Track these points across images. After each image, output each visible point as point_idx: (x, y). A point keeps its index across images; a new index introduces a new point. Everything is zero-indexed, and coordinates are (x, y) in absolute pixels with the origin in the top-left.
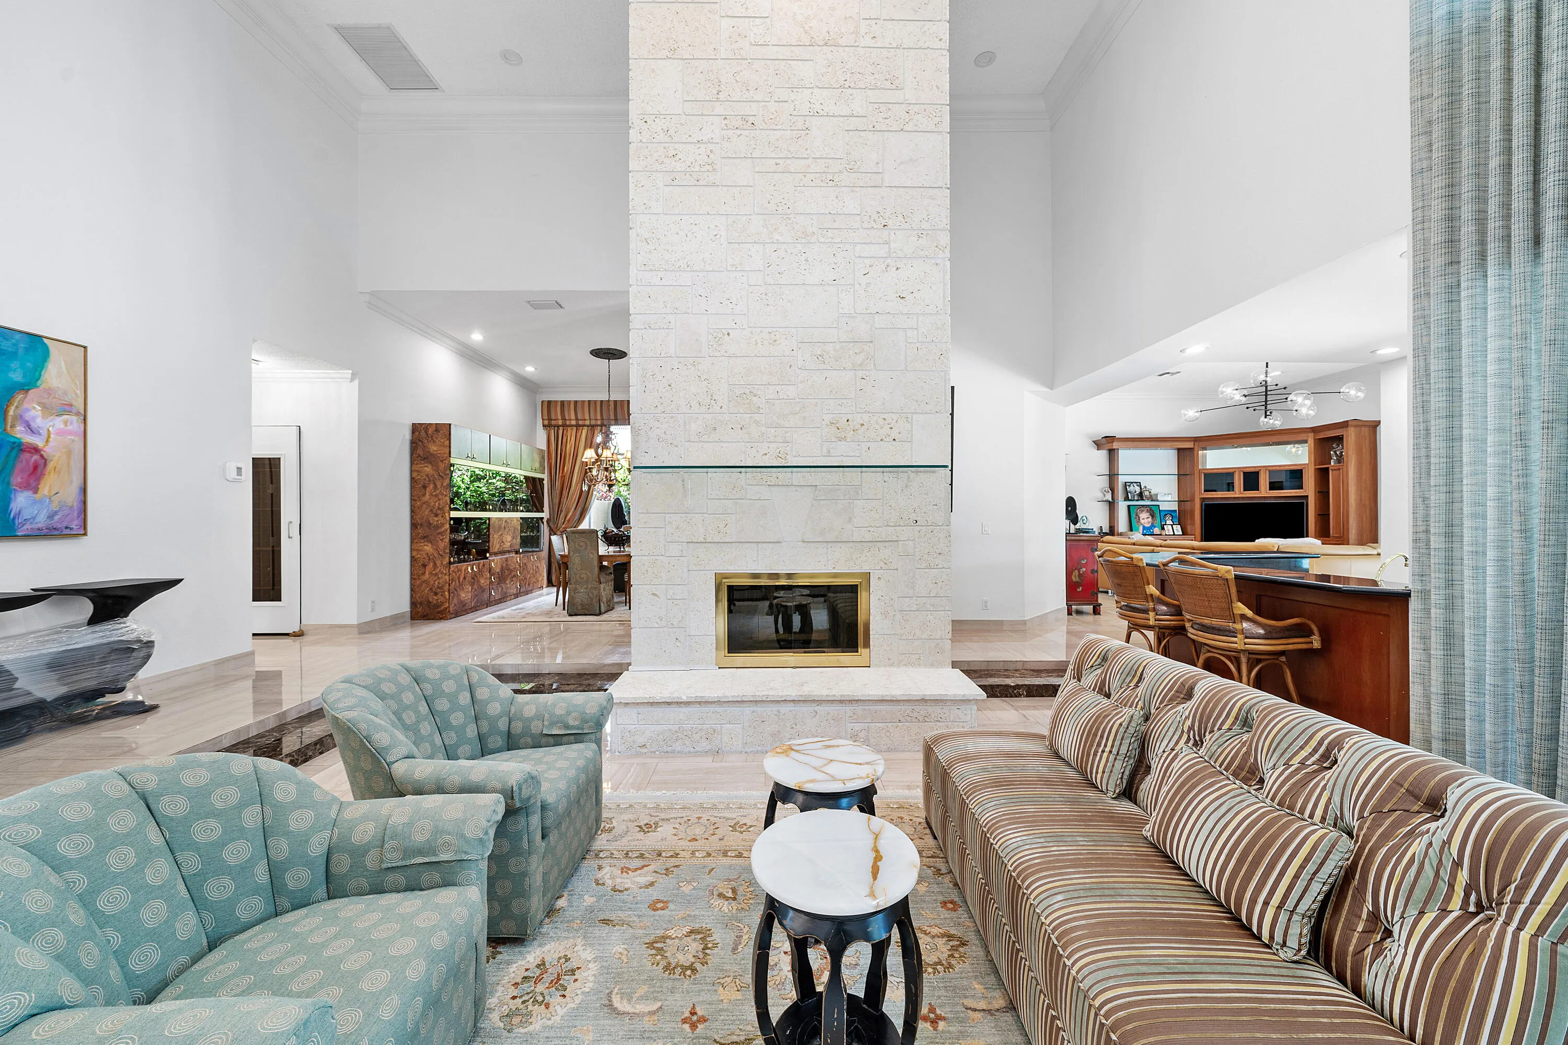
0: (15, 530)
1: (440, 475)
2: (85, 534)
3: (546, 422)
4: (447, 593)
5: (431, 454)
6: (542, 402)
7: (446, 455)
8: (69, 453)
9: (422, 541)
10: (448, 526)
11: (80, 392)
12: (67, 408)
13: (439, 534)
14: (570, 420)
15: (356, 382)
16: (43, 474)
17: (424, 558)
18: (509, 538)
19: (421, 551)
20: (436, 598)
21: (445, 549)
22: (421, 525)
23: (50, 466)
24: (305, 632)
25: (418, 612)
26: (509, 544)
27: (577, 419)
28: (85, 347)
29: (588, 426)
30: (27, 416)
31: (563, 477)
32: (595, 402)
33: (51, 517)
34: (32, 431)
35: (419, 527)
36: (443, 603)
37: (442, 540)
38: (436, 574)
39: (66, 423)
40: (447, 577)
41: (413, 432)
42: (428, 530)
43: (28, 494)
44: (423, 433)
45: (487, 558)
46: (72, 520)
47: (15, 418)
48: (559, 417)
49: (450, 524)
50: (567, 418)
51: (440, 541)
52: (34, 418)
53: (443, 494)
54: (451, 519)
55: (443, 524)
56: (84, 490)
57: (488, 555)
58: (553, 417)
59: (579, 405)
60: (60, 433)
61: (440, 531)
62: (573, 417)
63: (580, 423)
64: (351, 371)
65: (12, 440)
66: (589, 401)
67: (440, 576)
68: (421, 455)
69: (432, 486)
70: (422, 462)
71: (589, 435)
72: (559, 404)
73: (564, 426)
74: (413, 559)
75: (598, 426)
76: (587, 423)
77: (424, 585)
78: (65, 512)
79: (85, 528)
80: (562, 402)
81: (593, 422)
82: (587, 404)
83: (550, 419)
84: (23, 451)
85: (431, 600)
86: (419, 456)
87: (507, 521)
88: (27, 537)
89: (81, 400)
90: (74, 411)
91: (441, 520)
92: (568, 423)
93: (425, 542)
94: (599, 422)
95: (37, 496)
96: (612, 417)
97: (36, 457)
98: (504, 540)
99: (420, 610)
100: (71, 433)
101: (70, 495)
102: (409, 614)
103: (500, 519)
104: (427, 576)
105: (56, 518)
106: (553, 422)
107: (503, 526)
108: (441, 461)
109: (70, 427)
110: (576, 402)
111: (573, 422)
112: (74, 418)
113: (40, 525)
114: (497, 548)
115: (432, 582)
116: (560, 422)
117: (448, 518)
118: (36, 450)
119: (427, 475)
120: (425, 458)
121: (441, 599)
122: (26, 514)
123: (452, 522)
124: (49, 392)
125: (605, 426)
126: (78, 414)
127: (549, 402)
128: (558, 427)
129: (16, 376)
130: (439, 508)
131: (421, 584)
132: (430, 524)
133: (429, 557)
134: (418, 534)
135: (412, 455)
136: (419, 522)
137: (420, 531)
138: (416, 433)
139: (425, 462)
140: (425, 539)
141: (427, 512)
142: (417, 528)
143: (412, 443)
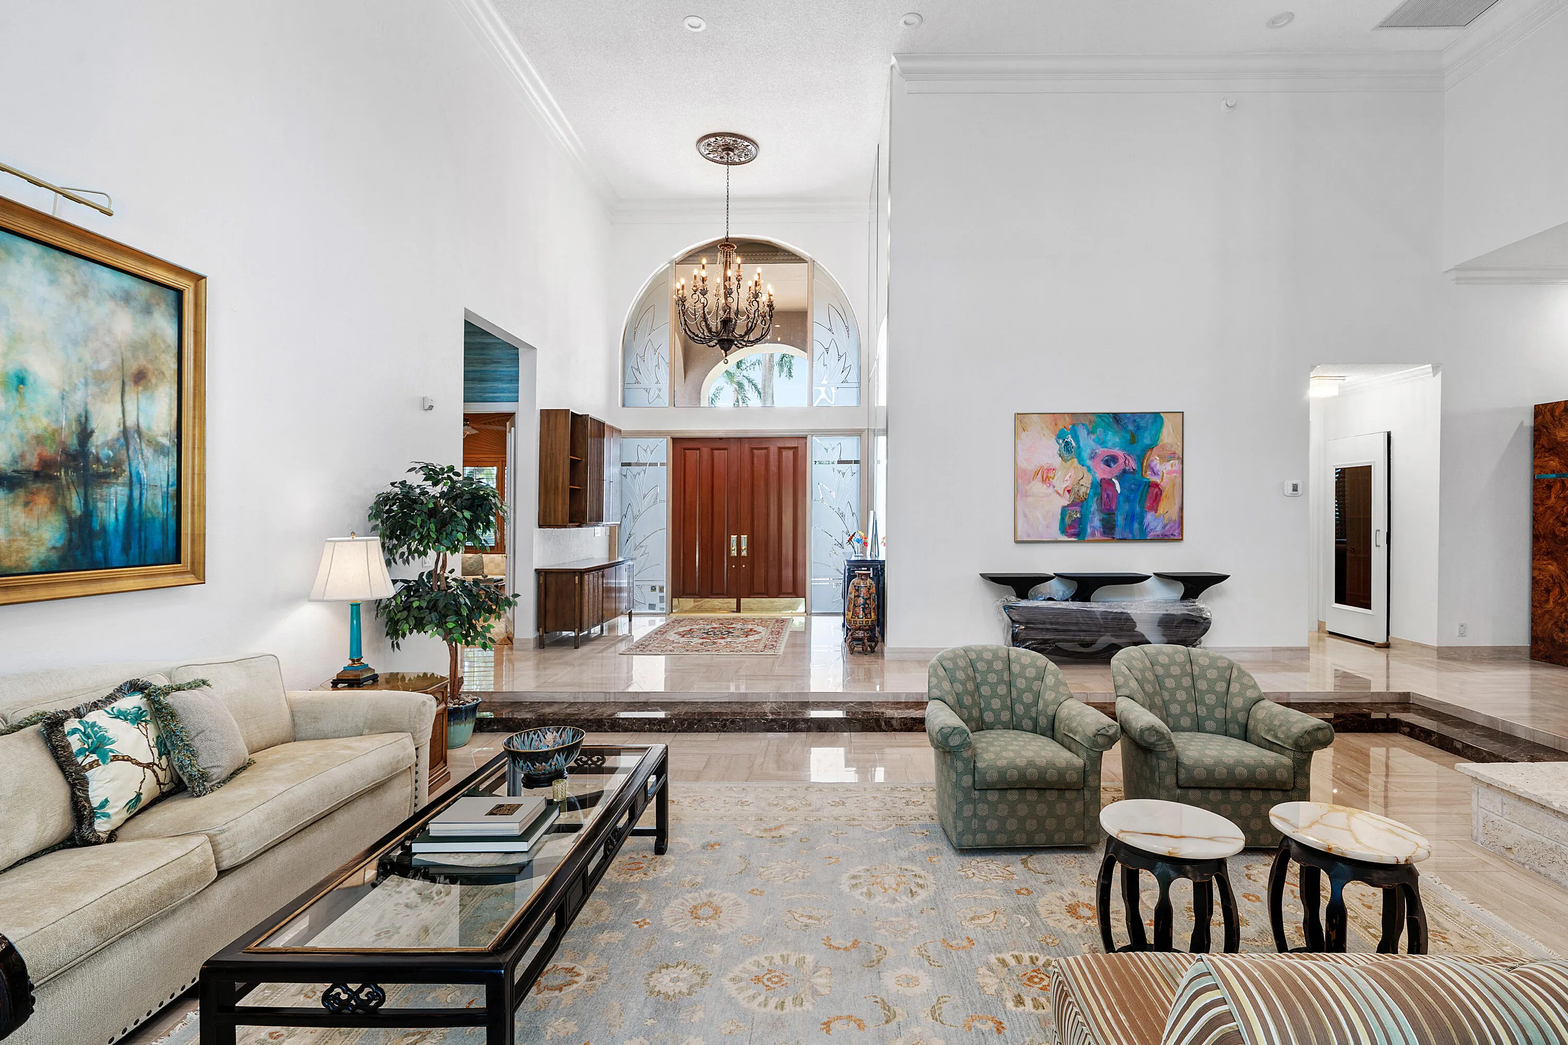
0: (1146, 535)
2: (1182, 539)
5: (1559, 443)
8: (1174, 485)
9: (1545, 558)
11: (1180, 444)
12: (1173, 455)
15: (1439, 375)
16: (1160, 500)
17: (1548, 581)
19: (1543, 570)
22: (1545, 537)
23: (1164, 494)
24: (1391, 645)
25: (1540, 651)
28: (1183, 413)
30: (1153, 464)
33: (1164, 527)
34: (1155, 473)
39: (1172, 466)
41: (1536, 417)
42: (1553, 544)
43: (1153, 513)
44: (1548, 417)
46: (1175, 530)
47: (1147, 467)
52: (1156, 465)
56: (1182, 509)
60: (1169, 472)
64: (1430, 365)
65: (1145, 480)
68: (1546, 445)
70: (1547, 454)
74: (1535, 582)
77: (1547, 616)
78: (1172, 524)
79: (1182, 536)
84: (1150, 486)
85: (1556, 638)
86: (1543, 446)
88: (1152, 540)
89: (1180, 449)
90: (1176, 456)
93: (1549, 559)
95: (1157, 514)
97: (1157, 489)
99: (1541, 648)
100: (1174, 472)
101: (1174, 515)
102: (1528, 651)
104: (1550, 605)
105: (1167, 528)
109: (1174, 468)
112: (1177, 461)
113: (1158, 533)
115: (1557, 614)
118: (1156, 485)
120: (1550, 449)
122: (1151, 527)
124: (1163, 447)
126: (1179, 458)
129: (1147, 441)
131: (1544, 615)
132: (1555, 536)
133: (1554, 580)
134: (1541, 548)
135: (1534, 446)
136: (1542, 533)
137: (1543, 545)
138: (1540, 417)
139: (1551, 455)
140: (1550, 556)
141: (1551, 521)
142: (1539, 540)
143: (1535, 431)
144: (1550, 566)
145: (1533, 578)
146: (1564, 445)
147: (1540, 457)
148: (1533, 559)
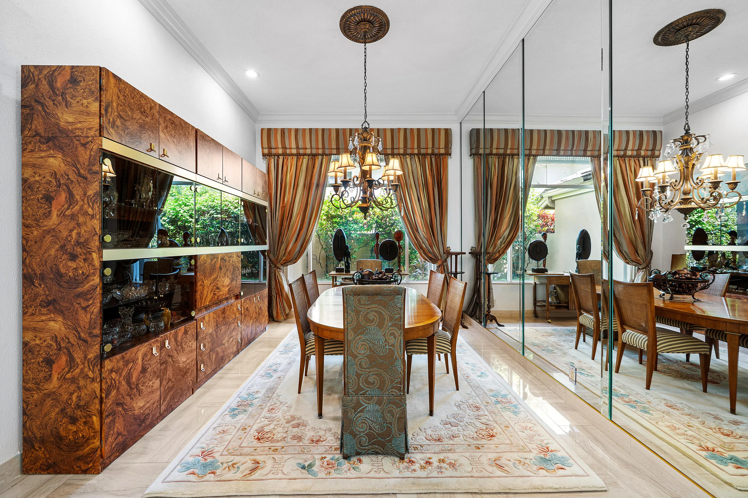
1: (80, 175)
3: (266, 151)
4: (95, 420)
5: (62, 131)
6: (262, 130)
7: (92, 133)
9: (44, 310)
10: (97, 280)
13: (78, 296)
14: (291, 148)
17: (50, 346)
18: (227, 281)
19: (41, 330)
20: (74, 428)
21: (92, 327)
22: (42, 277)
25: (37, 459)
26: (227, 289)
27: (297, 148)
29: (309, 155)
31: (284, 207)
32: (317, 130)
35: (36, 282)
36: (87, 440)
37: (85, 309)
38: (73, 380)
40: (96, 386)
41: (24, 84)
42: (55, 288)
44: (45, 86)
45: (192, 318)
48: (280, 146)
49: (103, 276)
50: (287, 146)
51: (81, 312)
53: (86, 213)
54: (105, 264)
55: (87, 277)
57: (193, 313)
58: (273, 145)
59: (300, 134)
61: (80, 290)
62: (294, 145)
63: (301, 151)
66: (310, 130)
67: (82, 383)
68: (42, 132)
69: (63, 196)
70: (44, 147)
71: (310, 162)
72: (279, 132)
73: (284, 154)
75: (319, 155)
76: (308, 151)
77: (49, 401)
80: (283, 130)
81: (314, 151)
82: (307, 133)
83: (270, 148)
85: (63, 433)
86: (37, 134)
87: (224, 258)
91: (84, 268)
92: (288, 151)
93: (50, 312)
94: (320, 151)
96: (334, 146)
98: (219, 286)
99: (40, 454)
102: (18, 464)
103: (214, 256)
104: (55, 383)
106: (274, 151)
107: (218, 266)
108: (84, 145)
110: (297, 130)
111: (294, 151)
114: (209, 299)
115: (65, 396)
116: (280, 151)
117: (97, 263)
119: (55, 175)
120: (49, 140)
121: (85, 431)
123: (108, 271)
125: (327, 155)
127: (269, 130)
128: (278, 156)
130: (78, 243)
131: (42, 401)
132: (60, 275)
133: (58, 344)
134: (37, 295)
135: (22, 131)
136: (38, 272)
137: (40, 290)
138: (32, 86)
139: (50, 148)
140: (51, 307)
141: (53, 252)
142: (33, 284)
143: (23, 106)
144: (52, 323)
145: (25, 344)
146: (71, 135)
147: (32, 151)
148: (24, 313)
